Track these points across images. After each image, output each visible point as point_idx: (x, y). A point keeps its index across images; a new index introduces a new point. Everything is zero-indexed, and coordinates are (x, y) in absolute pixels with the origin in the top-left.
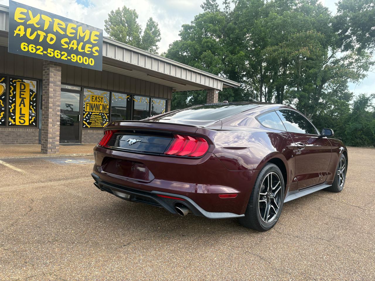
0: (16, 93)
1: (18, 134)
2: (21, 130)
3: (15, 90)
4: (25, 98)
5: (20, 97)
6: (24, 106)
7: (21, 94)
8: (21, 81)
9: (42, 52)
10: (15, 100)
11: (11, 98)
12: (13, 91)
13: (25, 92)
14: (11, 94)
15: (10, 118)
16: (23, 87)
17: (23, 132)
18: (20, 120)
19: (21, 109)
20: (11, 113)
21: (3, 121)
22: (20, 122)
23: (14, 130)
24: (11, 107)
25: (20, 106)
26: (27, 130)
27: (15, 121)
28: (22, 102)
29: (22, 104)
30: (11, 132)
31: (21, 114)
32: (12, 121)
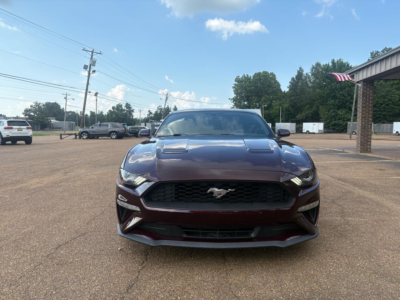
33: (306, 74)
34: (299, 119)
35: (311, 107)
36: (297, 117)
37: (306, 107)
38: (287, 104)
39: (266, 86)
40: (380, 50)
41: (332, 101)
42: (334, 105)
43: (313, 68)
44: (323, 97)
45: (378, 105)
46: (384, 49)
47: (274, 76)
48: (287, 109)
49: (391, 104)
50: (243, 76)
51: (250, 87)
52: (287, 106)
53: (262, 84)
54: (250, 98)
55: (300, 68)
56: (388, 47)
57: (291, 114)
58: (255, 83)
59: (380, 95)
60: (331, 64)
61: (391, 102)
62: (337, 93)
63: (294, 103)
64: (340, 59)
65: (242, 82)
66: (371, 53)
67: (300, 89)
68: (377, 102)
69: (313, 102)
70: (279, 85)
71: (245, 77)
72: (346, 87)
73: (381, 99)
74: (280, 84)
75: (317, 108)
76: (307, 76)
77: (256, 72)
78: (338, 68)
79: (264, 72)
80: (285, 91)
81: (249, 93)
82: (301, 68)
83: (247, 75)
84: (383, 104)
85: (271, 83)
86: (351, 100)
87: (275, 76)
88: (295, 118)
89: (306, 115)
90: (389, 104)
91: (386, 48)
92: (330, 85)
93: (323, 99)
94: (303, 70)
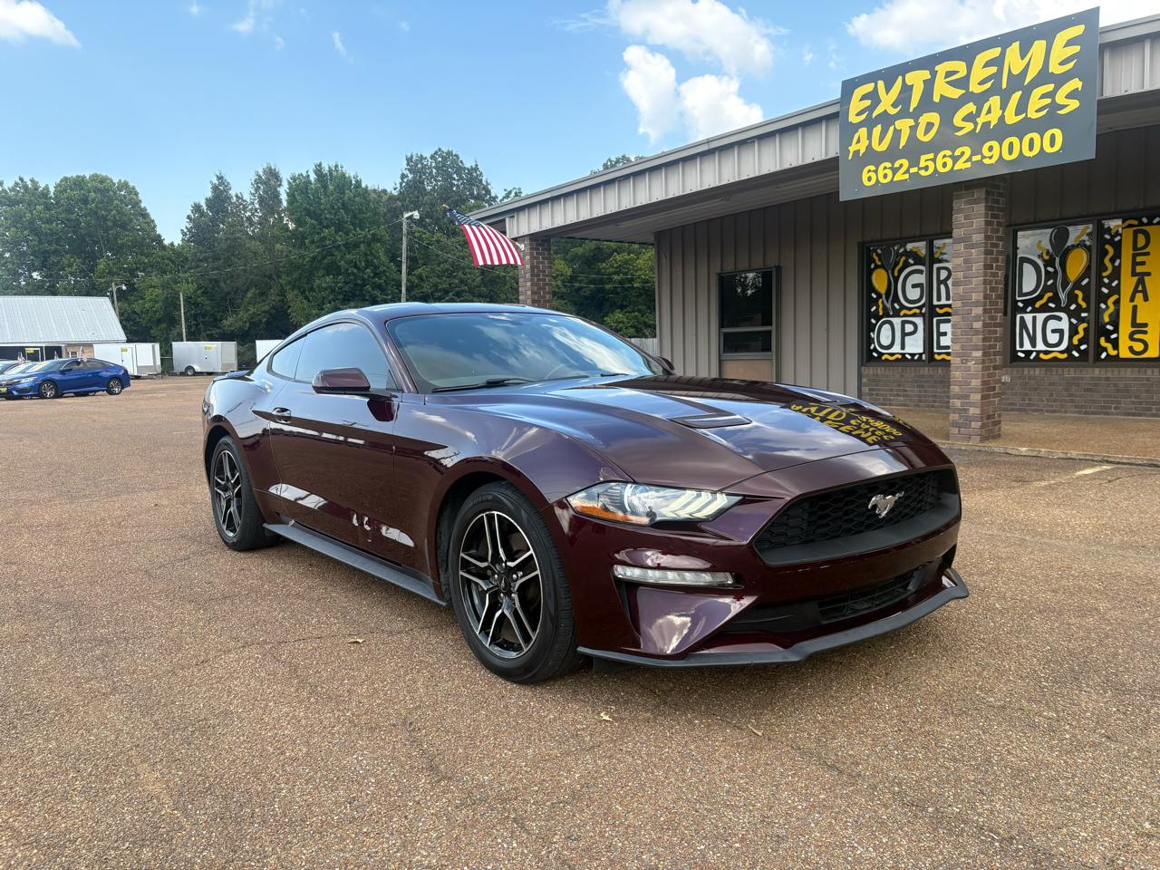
0: (1120, 264)
1: (1121, 385)
2: (1128, 373)
3: (1117, 255)
4: (1149, 274)
5: (1134, 273)
6: (1146, 299)
7: (1135, 264)
8: (1136, 222)
9: (907, 171)
10: (1119, 285)
11: (1106, 281)
12: (1112, 260)
13: (1148, 254)
14: (1106, 269)
15: (1102, 340)
16: (1141, 241)
17: (1136, 379)
18: (1132, 344)
19: (1135, 308)
20: (1108, 323)
21: (1083, 347)
22: (1131, 349)
23: (1109, 375)
24: (1108, 307)
25: (1132, 300)
26: (1149, 371)
27: (1116, 346)
28: (1140, 288)
29: (1140, 292)
30: (1100, 379)
31: (1134, 324)
32: (1109, 346)
33: (237, 196)
34: (233, 329)
35: (262, 294)
36: (225, 322)
37: (249, 295)
38: (188, 283)
39: (110, 224)
40: (427, 154)
41: (328, 279)
42: (333, 291)
43: (259, 181)
44: (298, 267)
45: (439, 294)
46: (436, 153)
47: (133, 192)
48: (191, 298)
49: (466, 292)
50: (17, 184)
51: (49, 221)
52: (191, 290)
53: (94, 213)
54: (54, 259)
55: (220, 178)
56: (445, 149)
57: (203, 315)
58: (69, 211)
59: (439, 269)
60: (313, 177)
61: (466, 288)
62: (339, 258)
63: (210, 281)
64: (336, 166)
65: (18, 203)
66: (407, 159)
67: (227, 240)
68: (435, 285)
69: (266, 279)
70: (151, 225)
71: (25, 187)
72: (361, 242)
73: (444, 278)
74: (153, 221)
75: (280, 298)
76: (241, 204)
77: (69, 176)
78: (335, 190)
79: (94, 177)
80: (172, 244)
81: (50, 243)
82: (222, 178)
83: (32, 181)
84: (448, 292)
85: (125, 215)
86: (374, 277)
87: (136, 194)
88: (219, 328)
89: (253, 318)
90: (463, 291)
91: (440, 149)
92: (318, 233)
93: (300, 271)
94: (228, 183)
